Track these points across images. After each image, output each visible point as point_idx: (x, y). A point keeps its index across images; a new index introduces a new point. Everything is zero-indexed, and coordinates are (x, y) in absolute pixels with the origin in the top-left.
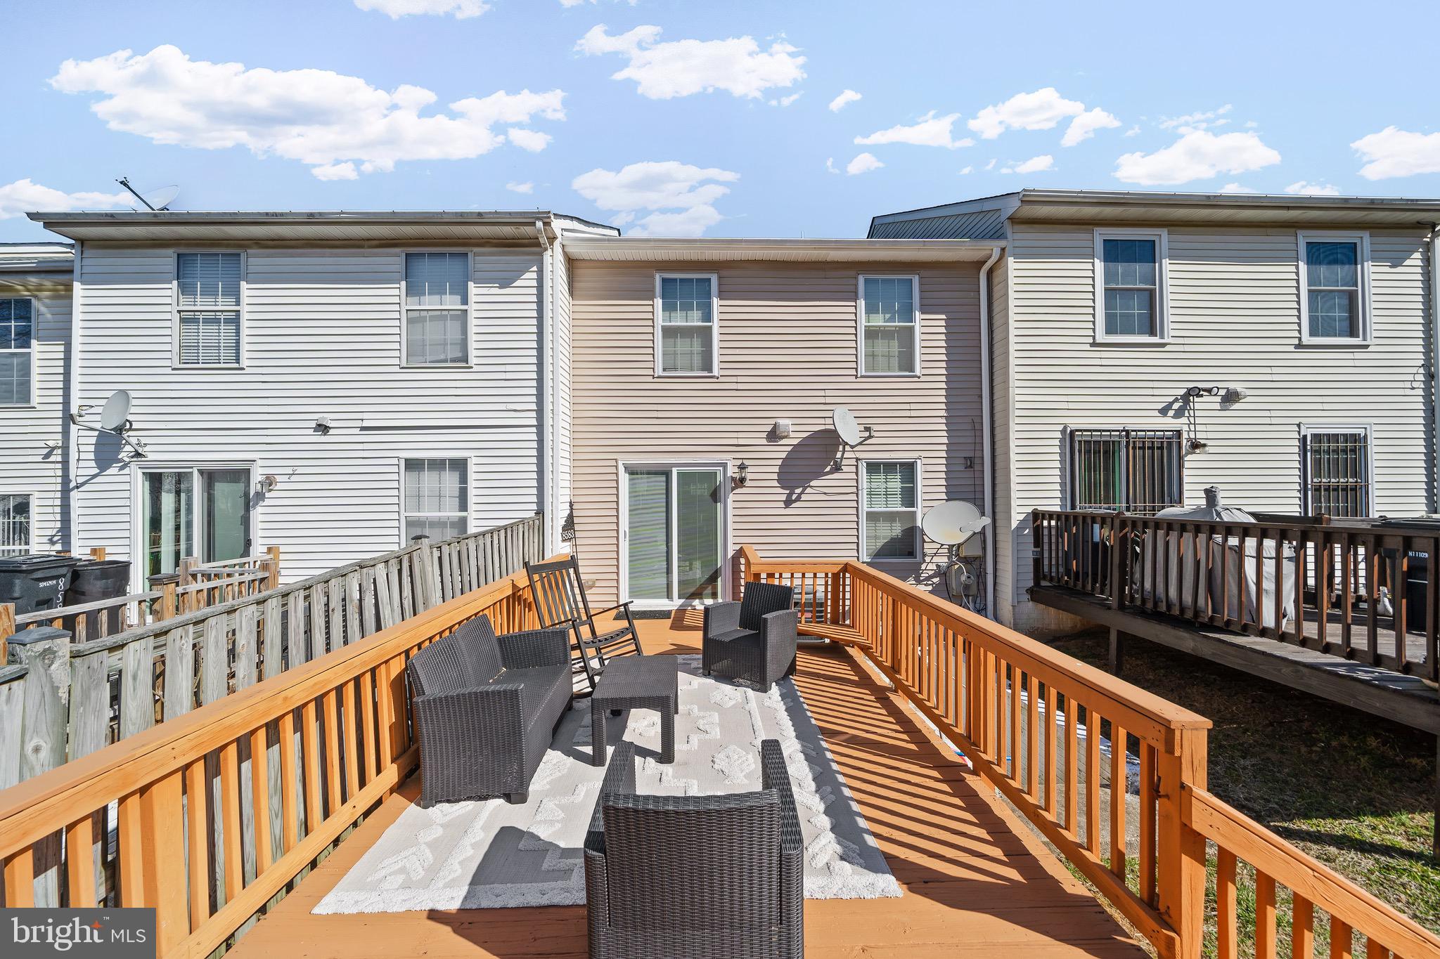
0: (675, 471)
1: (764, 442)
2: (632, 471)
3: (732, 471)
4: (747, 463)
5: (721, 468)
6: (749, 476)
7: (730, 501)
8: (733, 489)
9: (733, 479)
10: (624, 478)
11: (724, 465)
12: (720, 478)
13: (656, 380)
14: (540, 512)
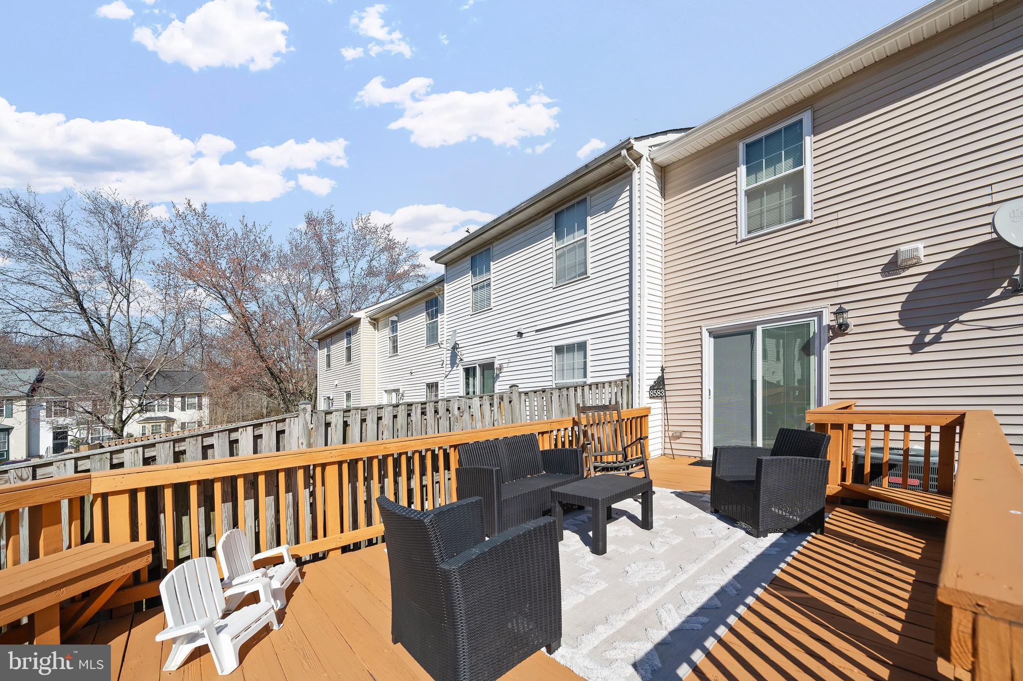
0: (759, 330)
1: (879, 277)
2: (716, 335)
3: (828, 319)
4: (846, 307)
5: (816, 319)
6: (852, 322)
7: (826, 353)
8: (829, 340)
9: (830, 327)
10: (709, 344)
11: (819, 315)
12: (814, 329)
13: (739, 245)
14: (630, 375)
